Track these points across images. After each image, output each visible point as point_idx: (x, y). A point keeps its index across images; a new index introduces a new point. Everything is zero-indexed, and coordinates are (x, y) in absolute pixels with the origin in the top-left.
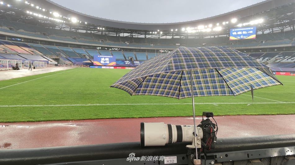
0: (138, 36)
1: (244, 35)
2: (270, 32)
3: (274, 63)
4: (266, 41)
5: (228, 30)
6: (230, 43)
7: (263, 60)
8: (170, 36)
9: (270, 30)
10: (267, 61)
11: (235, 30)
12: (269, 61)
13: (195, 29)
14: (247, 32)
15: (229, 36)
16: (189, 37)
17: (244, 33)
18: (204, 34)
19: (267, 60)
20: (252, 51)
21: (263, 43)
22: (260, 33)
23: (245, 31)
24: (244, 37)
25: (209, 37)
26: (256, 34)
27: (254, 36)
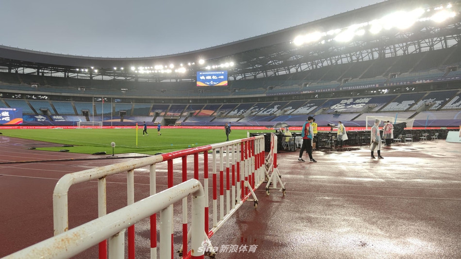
0: (51, 73)
1: (214, 80)
2: (243, 78)
3: (250, 116)
4: (240, 89)
5: (195, 72)
7: (238, 113)
8: (109, 76)
9: (242, 75)
11: (203, 73)
12: (245, 113)
13: (150, 69)
14: (218, 77)
15: (196, 81)
16: (140, 80)
17: (214, 77)
18: (162, 76)
19: (243, 113)
20: (225, 101)
21: (236, 91)
22: (232, 78)
23: (215, 75)
24: (214, 83)
25: (168, 81)
26: (228, 80)
27: (225, 83)
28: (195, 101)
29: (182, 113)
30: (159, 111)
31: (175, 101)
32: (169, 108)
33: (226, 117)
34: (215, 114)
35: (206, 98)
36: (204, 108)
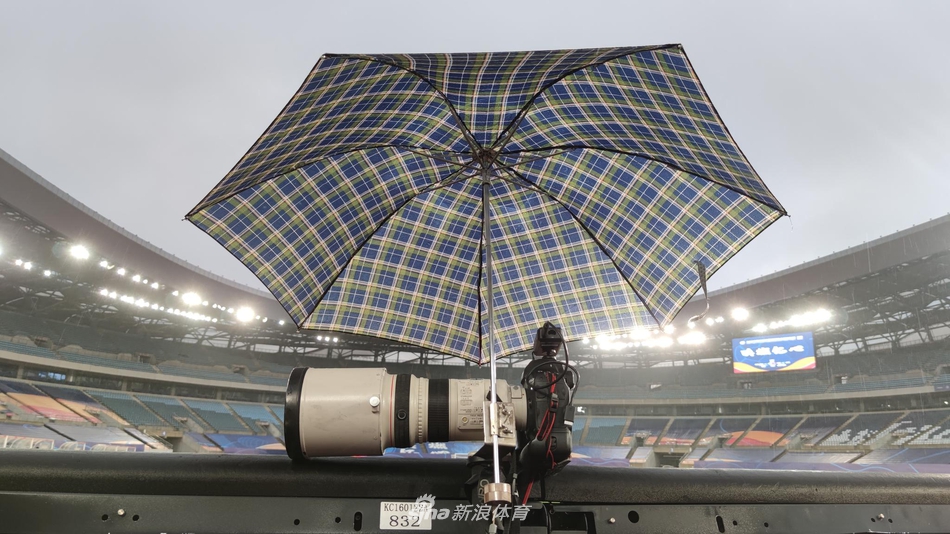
1: (778, 358)
2: (859, 349)
3: (889, 448)
4: (851, 377)
5: (729, 339)
6: (738, 383)
7: (851, 438)
9: (856, 342)
10: (867, 444)
11: (749, 342)
12: (873, 441)
13: (622, 340)
14: (787, 348)
15: (732, 361)
16: (607, 365)
17: (777, 351)
18: (652, 355)
19: (867, 439)
20: (811, 408)
21: (844, 382)
22: (827, 351)
23: (779, 344)
24: (780, 364)
25: (669, 364)
26: (816, 355)
27: (808, 362)
28: (731, 409)
29: (697, 439)
30: (643, 434)
31: (683, 409)
32: (667, 428)
33: (817, 450)
34: (786, 442)
35: (759, 400)
36: (754, 426)
